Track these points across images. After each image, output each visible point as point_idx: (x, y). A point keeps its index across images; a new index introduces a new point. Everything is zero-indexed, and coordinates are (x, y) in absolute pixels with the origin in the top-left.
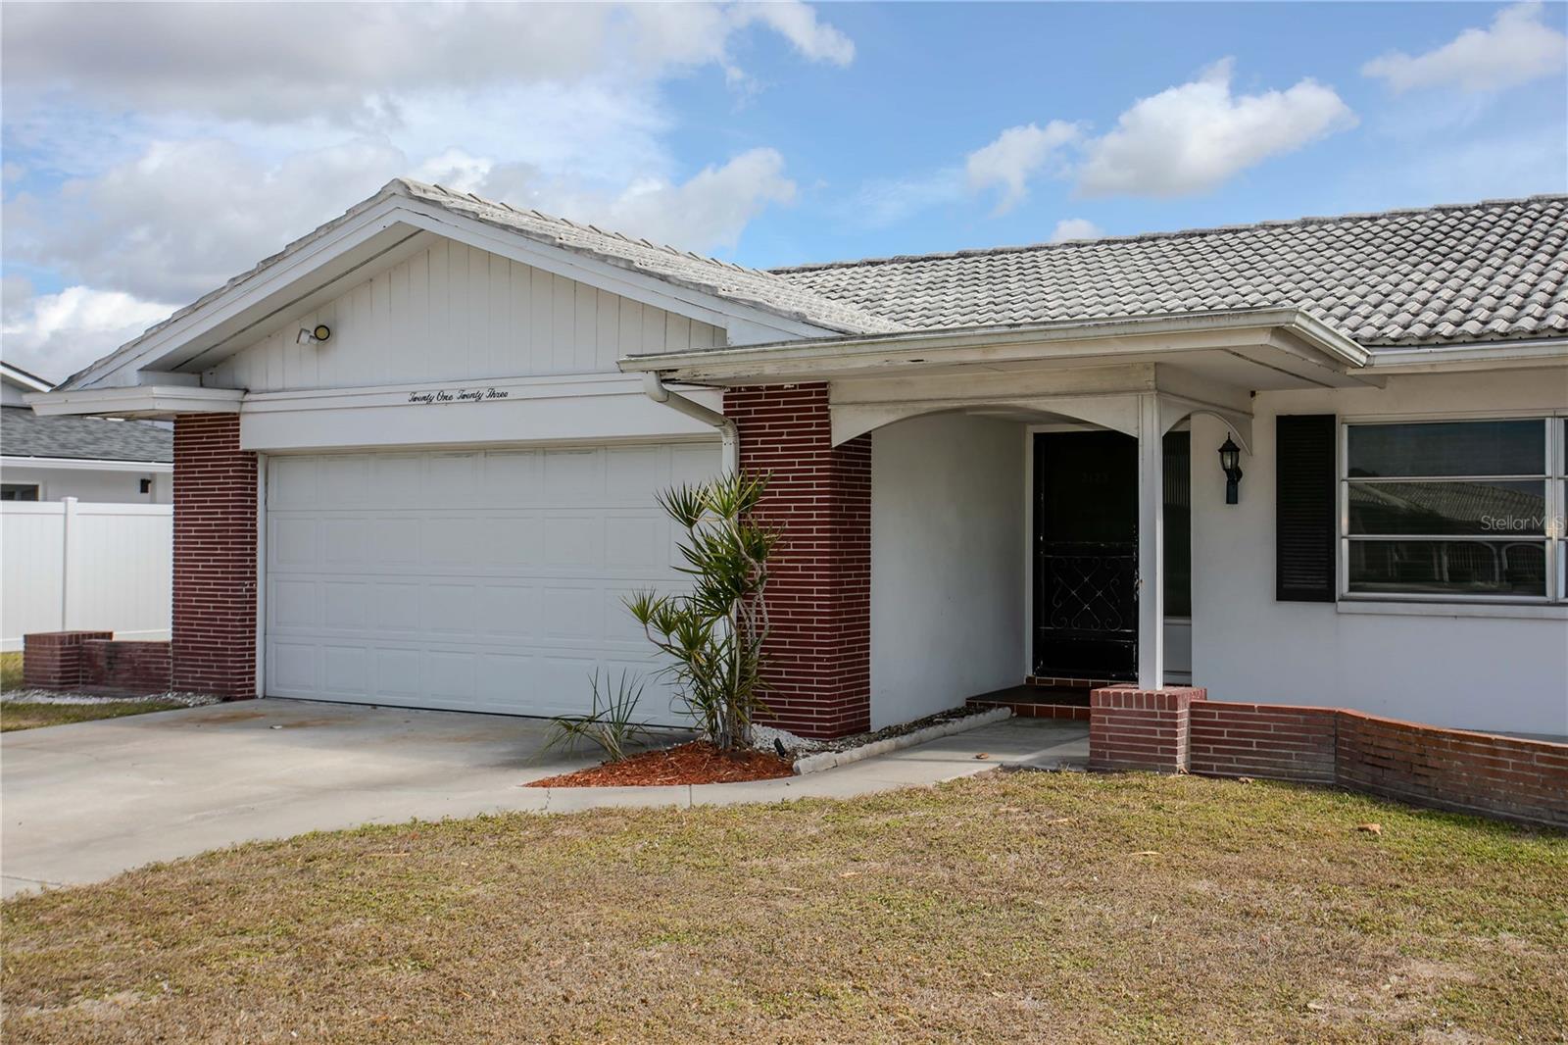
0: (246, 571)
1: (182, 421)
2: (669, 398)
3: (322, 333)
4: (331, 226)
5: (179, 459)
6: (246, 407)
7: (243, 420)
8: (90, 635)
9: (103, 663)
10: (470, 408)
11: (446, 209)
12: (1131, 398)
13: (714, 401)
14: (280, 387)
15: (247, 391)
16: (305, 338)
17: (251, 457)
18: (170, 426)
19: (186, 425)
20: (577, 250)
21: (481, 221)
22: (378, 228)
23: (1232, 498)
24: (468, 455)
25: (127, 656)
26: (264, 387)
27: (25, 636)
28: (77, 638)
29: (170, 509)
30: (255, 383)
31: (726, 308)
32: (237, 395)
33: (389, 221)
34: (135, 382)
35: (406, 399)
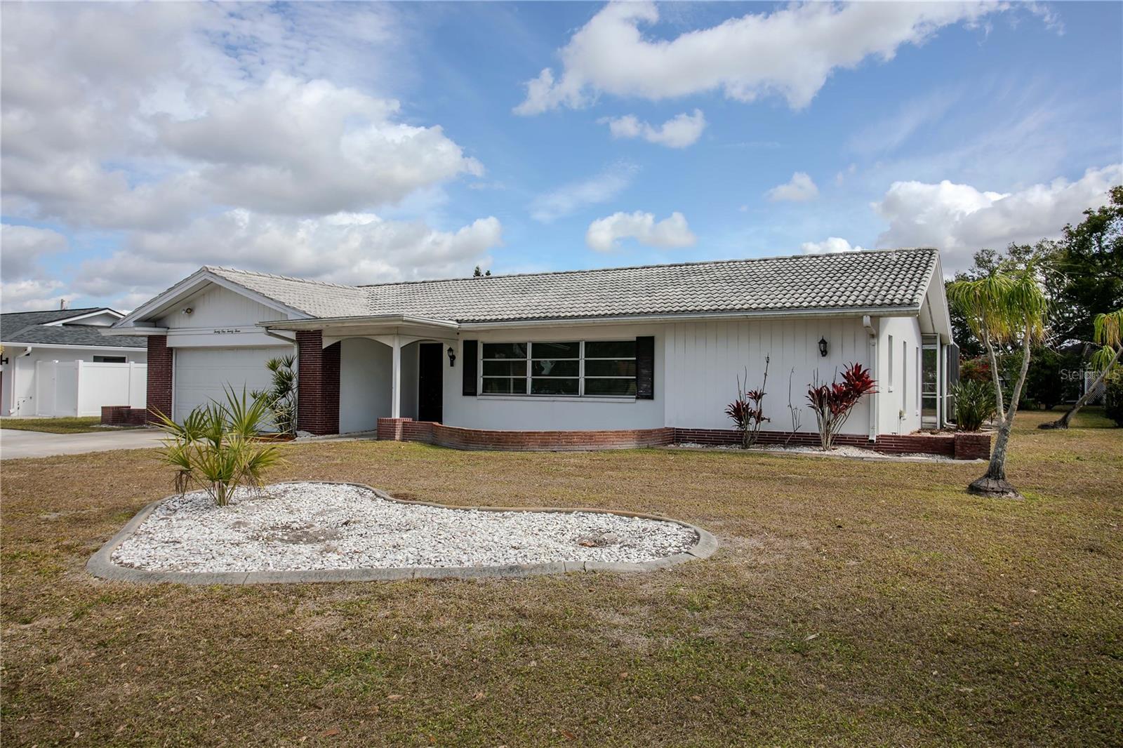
0: (169, 386)
1: (150, 337)
2: (270, 334)
3: (189, 311)
4: (187, 279)
5: (149, 347)
6: (168, 334)
7: (168, 338)
8: (123, 407)
9: (126, 416)
10: (230, 335)
11: (218, 276)
13: (292, 335)
15: (169, 328)
16: (183, 312)
17: (171, 349)
18: (146, 339)
19: (151, 339)
20: (251, 290)
22: (200, 280)
23: (452, 365)
25: (133, 413)
26: (178, 327)
27: (103, 408)
28: (118, 407)
29: (146, 365)
30: (171, 327)
31: (287, 309)
32: (165, 329)
33: (203, 279)
34: (132, 326)
35: (213, 332)
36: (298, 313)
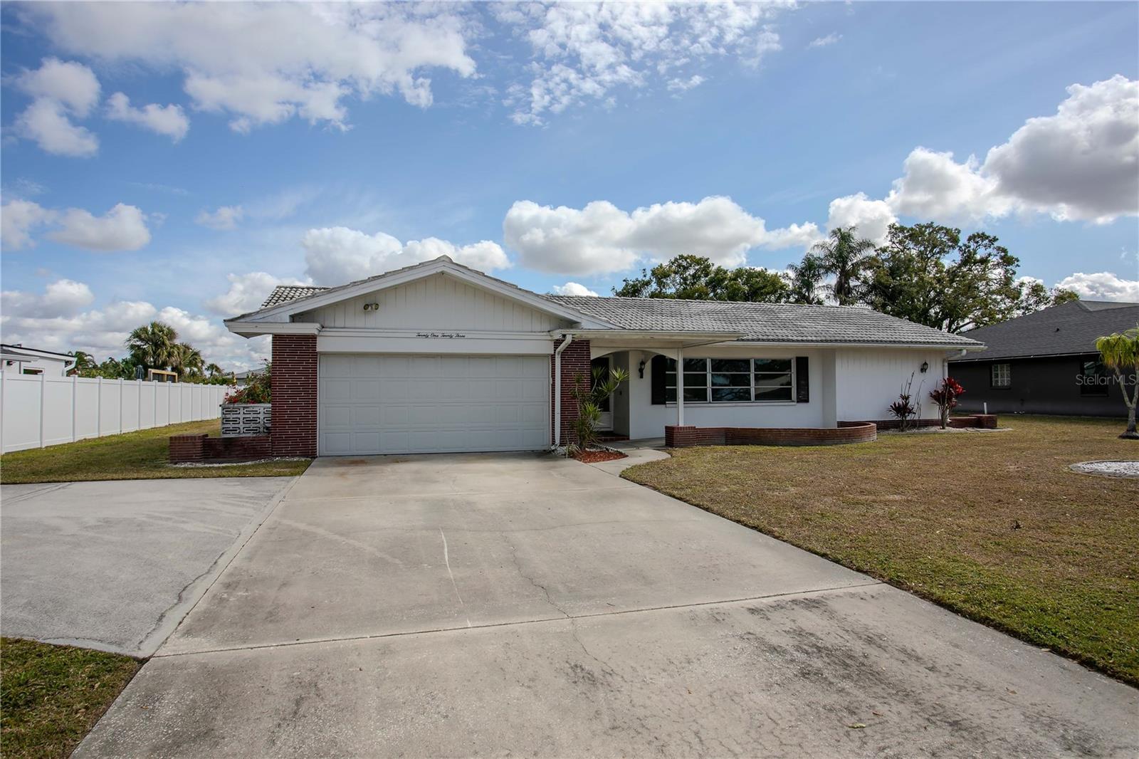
4: (411, 268)
6: (321, 334)
7: (318, 339)
10: (446, 340)
12: (676, 350)
14: (343, 326)
15: (325, 327)
21: (486, 276)
23: (641, 377)
24: (434, 357)
26: (333, 325)
35: (415, 335)
36: (600, 322)
